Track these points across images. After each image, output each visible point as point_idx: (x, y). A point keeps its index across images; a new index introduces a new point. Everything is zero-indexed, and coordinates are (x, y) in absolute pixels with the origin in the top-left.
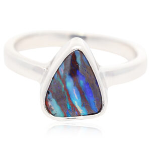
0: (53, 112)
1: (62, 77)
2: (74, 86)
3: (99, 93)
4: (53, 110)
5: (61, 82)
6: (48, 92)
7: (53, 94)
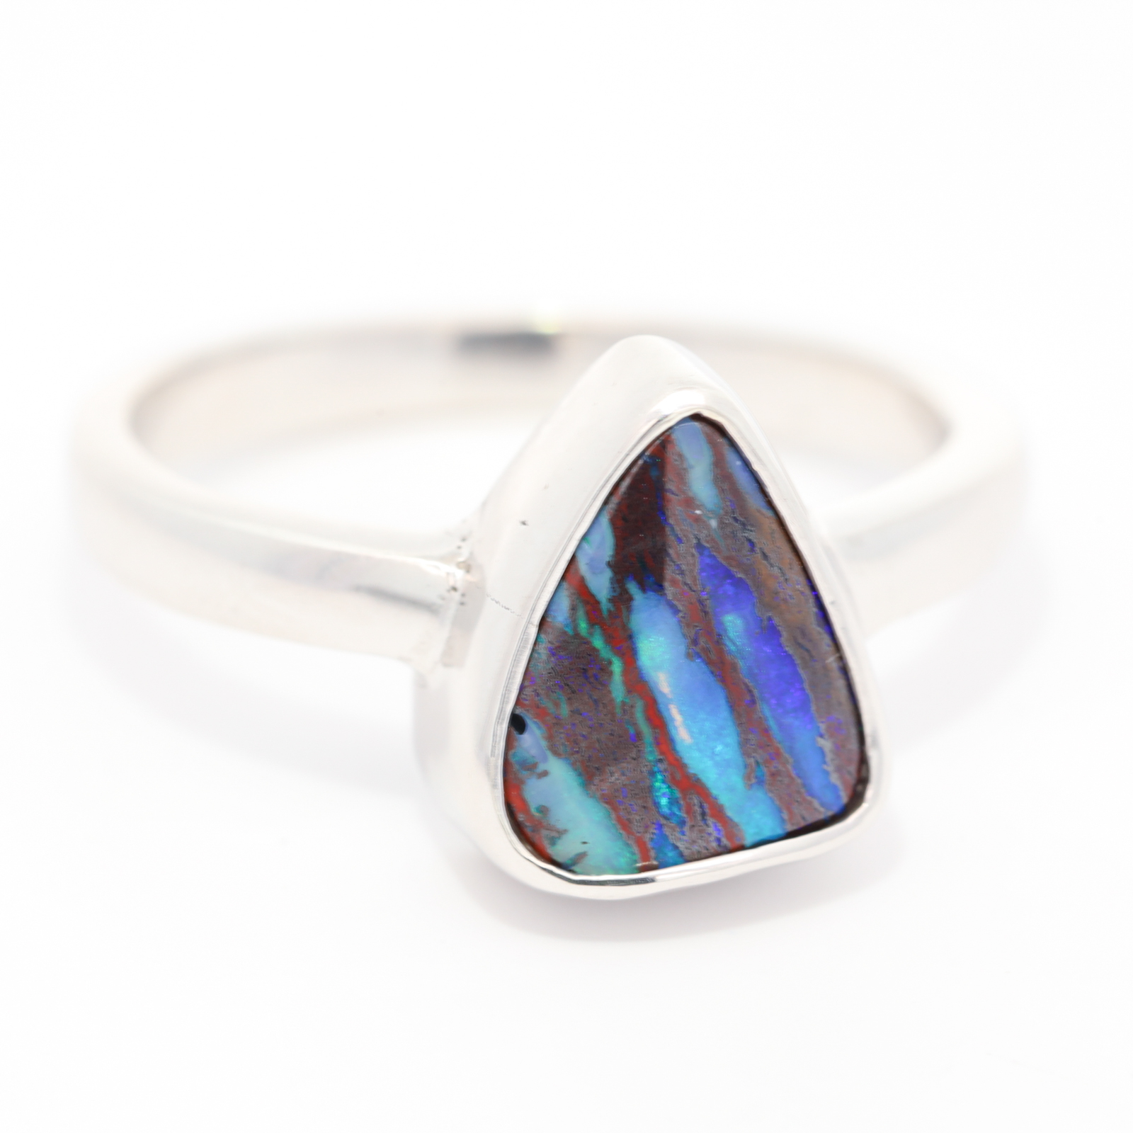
0: (562, 850)
1: (605, 605)
2: (689, 656)
3: (840, 683)
4: (561, 833)
5: (598, 642)
6: (517, 724)
7: (553, 728)
